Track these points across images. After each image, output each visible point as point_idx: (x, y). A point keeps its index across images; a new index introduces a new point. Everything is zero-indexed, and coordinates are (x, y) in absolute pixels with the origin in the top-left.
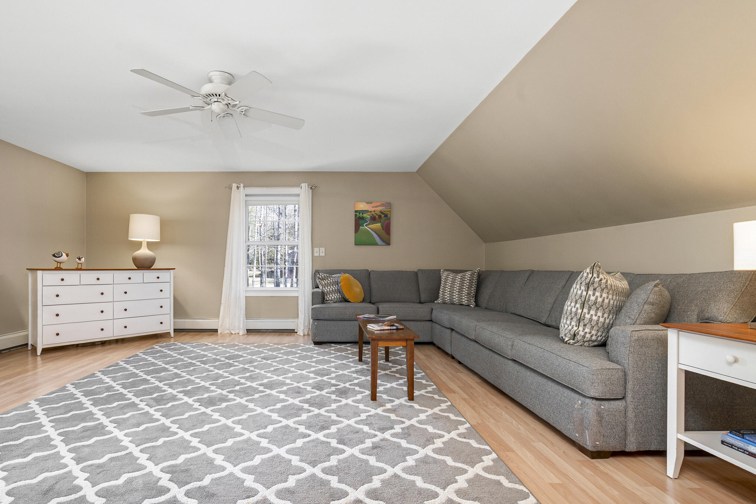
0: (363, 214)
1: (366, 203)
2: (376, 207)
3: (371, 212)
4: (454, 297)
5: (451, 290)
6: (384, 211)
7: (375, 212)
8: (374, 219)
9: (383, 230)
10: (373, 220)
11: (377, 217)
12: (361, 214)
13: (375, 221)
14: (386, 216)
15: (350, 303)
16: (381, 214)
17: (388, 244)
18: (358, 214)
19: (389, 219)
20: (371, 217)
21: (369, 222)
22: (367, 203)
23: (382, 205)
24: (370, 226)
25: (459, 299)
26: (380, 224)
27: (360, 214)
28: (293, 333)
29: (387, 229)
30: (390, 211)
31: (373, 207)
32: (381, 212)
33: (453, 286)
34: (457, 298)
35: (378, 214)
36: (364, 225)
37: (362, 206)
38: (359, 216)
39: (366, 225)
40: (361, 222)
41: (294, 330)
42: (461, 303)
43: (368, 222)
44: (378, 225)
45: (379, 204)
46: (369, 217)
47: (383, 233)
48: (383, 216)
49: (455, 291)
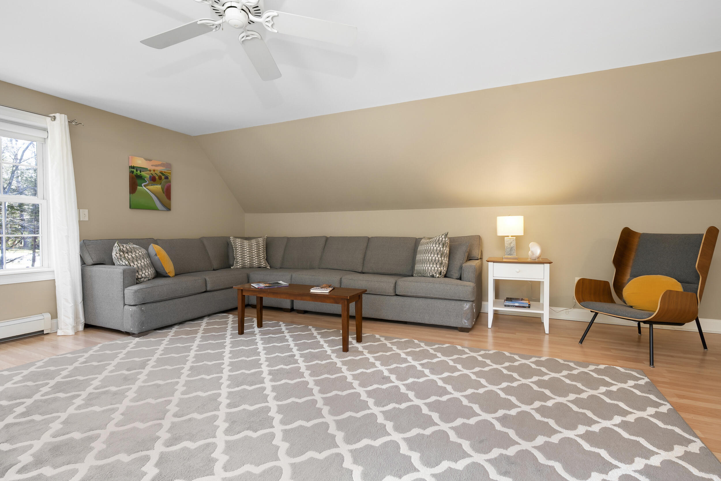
0: (141, 172)
1: (144, 159)
2: (156, 166)
3: (150, 171)
4: (254, 261)
5: (250, 255)
6: (164, 172)
7: (155, 172)
8: (153, 179)
9: (164, 193)
10: (153, 181)
11: (157, 177)
12: (139, 172)
13: (155, 182)
14: (167, 178)
15: (169, 278)
16: (161, 175)
17: (169, 209)
18: (135, 170)
19: (170, 182)
20: (150, 177)
21: (148, 182)
22: (146, 160)
23: (162, 165)
24: (149, 187)
25: (258, 262)
26: (160, 186)
27: (137, 171)
28: (43, 336)
29: (168, 192)
30: (170, 173)
31: (152, 166)
32: (161, 173)
33: (251, 251)
34: (256, 262)
35: (159, 175)
36: (143, 185)
37: (139, 162)
38: (137, 174)
39: (145, 186)
40: (139, 181)
41: (43, 331)
42: (260, 266)
43: (146, 182)
44: (157, 187)
45: (160, 163)
46: (148, 176)
47: (164, 197)
48: (163, 177)
49: (254, 256)
